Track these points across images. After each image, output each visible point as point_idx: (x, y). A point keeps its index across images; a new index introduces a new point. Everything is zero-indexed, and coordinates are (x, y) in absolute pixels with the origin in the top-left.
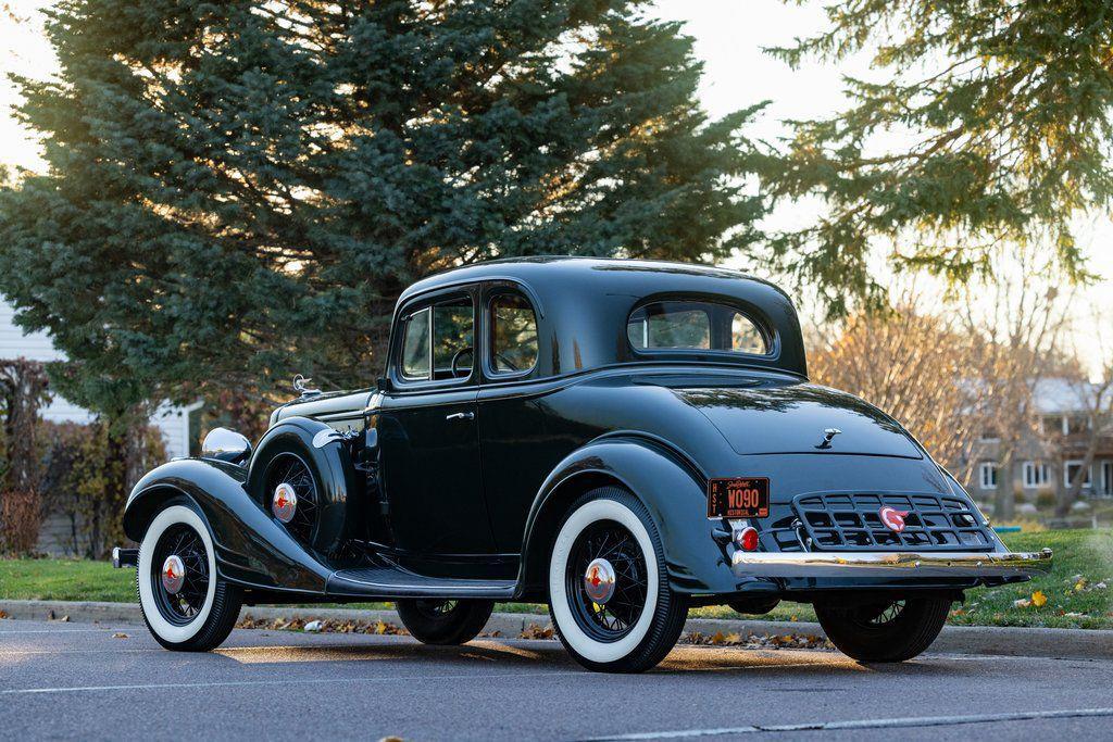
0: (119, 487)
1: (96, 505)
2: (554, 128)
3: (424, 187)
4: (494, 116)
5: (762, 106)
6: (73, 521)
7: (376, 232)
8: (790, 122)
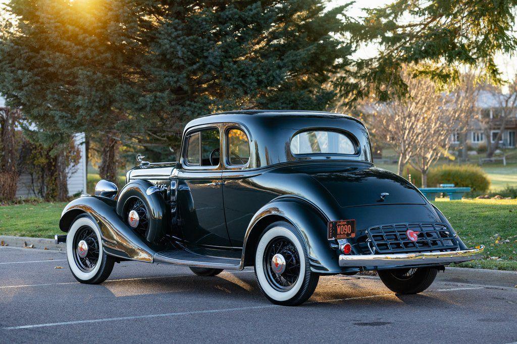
0: (54, 164)
1: (43, 170)
2: (255, 18)
3: (195, 46)
4: (227, 13)
5: (351, 3)
6: (32, 176)
7: (173, 67)
8: (365, 9)
